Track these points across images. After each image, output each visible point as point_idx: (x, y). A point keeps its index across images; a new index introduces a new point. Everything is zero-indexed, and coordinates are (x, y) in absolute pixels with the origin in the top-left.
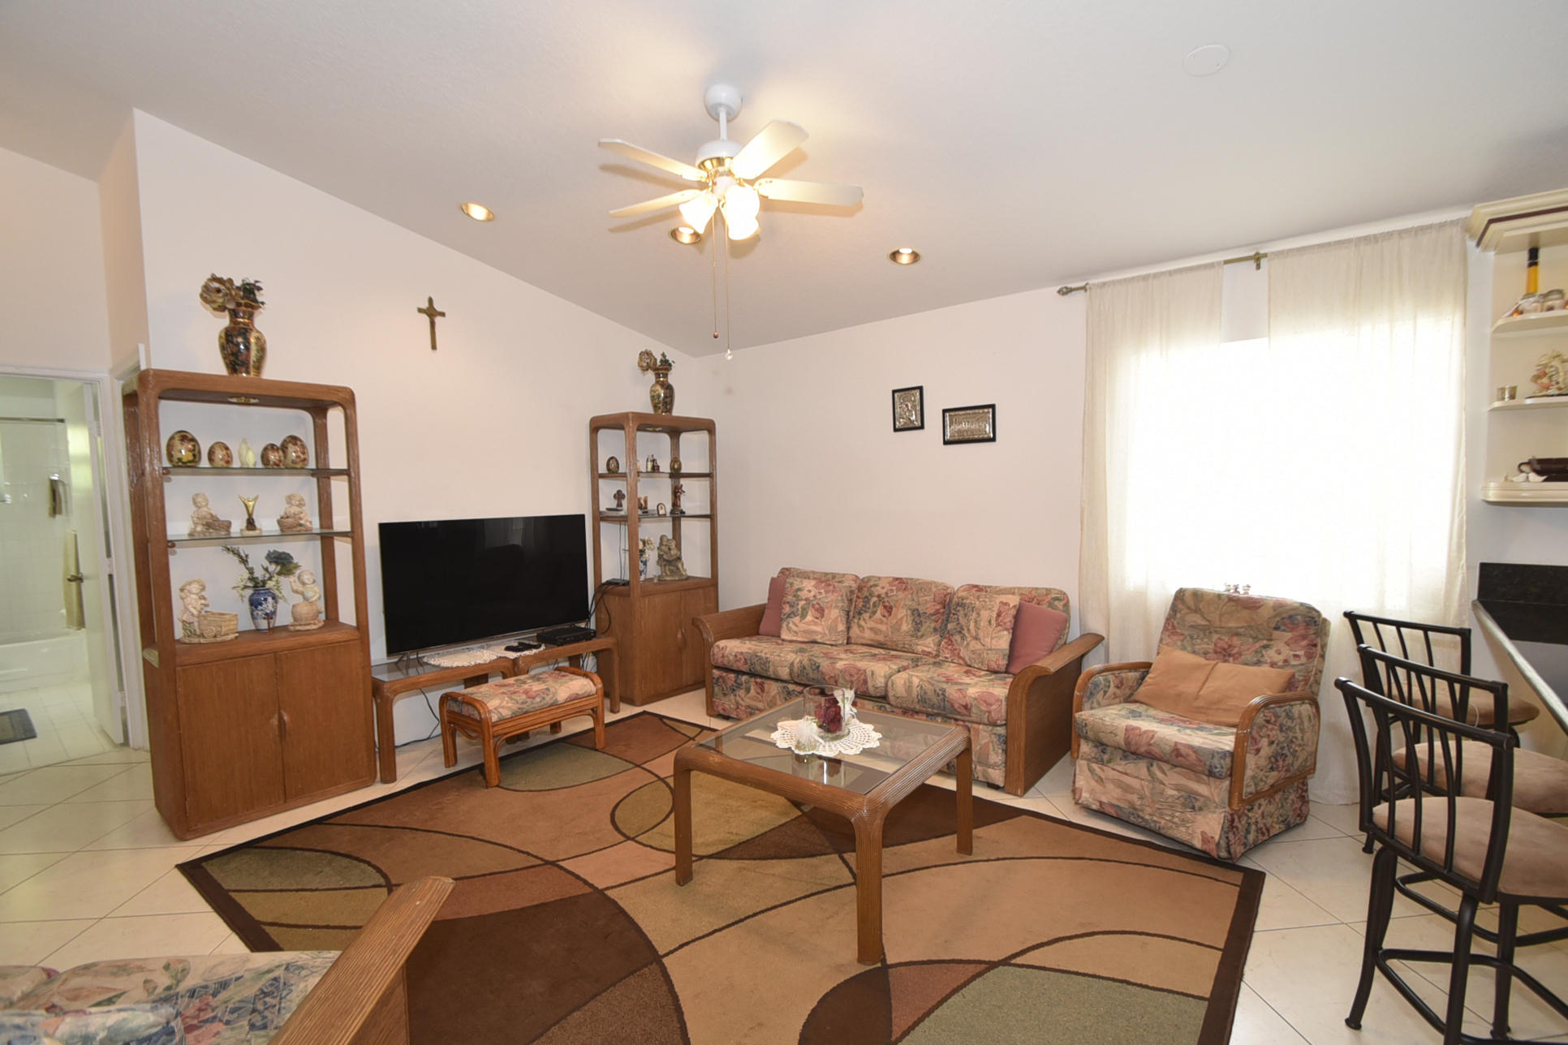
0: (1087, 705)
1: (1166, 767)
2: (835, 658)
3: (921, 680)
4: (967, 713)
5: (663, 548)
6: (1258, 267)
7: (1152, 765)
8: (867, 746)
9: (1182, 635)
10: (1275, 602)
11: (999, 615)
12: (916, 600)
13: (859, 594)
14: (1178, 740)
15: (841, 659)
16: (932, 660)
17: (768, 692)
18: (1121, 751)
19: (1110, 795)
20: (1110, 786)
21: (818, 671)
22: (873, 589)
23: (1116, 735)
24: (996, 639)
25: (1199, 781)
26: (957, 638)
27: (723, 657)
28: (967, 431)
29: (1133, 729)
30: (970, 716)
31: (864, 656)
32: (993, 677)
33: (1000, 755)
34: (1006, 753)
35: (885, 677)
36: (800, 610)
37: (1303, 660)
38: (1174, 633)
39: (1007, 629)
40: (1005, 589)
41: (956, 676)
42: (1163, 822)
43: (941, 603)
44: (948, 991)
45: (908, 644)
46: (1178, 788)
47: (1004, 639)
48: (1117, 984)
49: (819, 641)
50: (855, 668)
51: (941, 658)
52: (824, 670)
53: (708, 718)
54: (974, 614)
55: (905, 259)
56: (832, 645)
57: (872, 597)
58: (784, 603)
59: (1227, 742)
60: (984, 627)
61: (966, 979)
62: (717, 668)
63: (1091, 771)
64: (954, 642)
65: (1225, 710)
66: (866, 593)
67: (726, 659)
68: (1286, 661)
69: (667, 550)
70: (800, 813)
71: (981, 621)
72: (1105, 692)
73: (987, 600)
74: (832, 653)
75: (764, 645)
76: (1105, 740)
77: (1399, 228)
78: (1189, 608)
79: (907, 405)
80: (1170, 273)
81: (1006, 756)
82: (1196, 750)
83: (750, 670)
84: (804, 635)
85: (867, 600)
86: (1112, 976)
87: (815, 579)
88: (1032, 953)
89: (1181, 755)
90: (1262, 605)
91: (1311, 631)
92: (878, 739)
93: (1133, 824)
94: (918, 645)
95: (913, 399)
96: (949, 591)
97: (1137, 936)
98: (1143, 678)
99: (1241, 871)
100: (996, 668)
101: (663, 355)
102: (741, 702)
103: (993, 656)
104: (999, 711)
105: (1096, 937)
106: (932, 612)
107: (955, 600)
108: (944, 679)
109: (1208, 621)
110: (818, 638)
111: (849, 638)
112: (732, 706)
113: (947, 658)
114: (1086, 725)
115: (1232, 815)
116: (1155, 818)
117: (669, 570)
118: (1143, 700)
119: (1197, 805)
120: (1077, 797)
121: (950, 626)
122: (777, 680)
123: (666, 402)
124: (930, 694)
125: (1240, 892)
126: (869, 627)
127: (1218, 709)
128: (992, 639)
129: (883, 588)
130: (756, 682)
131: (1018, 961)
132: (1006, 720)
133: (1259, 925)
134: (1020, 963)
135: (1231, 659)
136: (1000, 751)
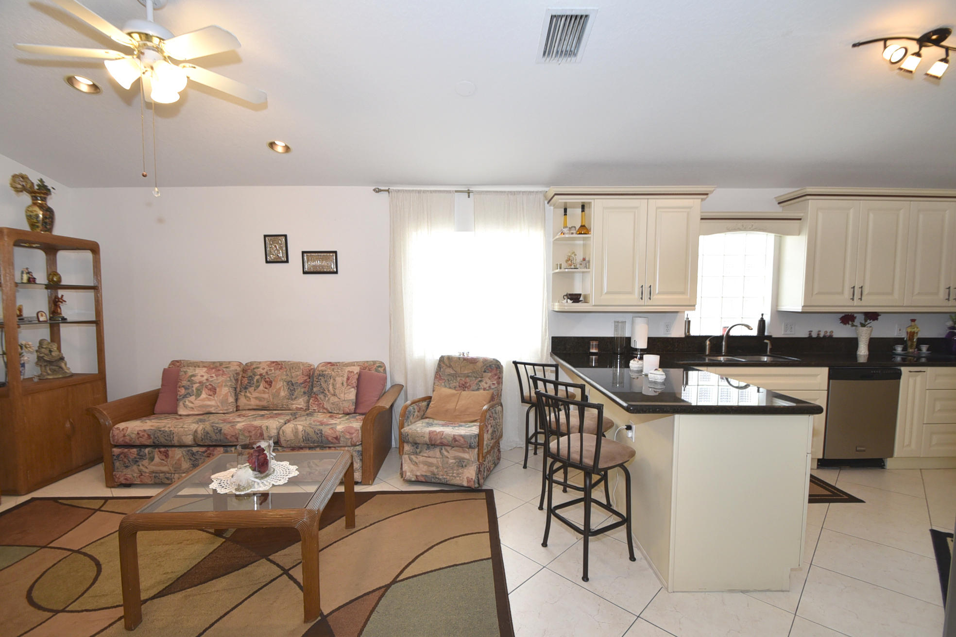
0: (406, 424)
1: (449, 448)
2: (234, 422)
3: (304, 426)
4: (337, 442)
5: (43, 350)
6: (469, 197)
7: (442, 449)
8: (291, 476)
9: (444, 379)
10: (483, 360)
11: (348, 379)
12: (289, 375)
13: (244, 375)
14: (454, 434)
15: (238, 422)
16: (305, 413)
17: (172, 457)
18: (426, 445)
19: (422, 471)
20: (421, 466)
21: (220, 433)
22: (255, 370)
23: (424, 437)
24: (348, 394)
25: (464, 452)
26: (321, 396)
27: (124, 436)
28: (319, 266)
29: (432, 433)
30: (339, 443)
31: (255, 418)
32: (347, 417)
33: (358, 463)
34: (362, 461)
35: (277, 428)
36: (195, 391)
37: (496, 385)
38: (440, 379)
39: (353, 387)
40: (349, 363)
41: (325, 420)
42: (448, 477)
43: (307, 375)
44: (368, 614)
45: (285, 405)
46: (455, 458)
47: (353, 393)
48: (451, 568)
49: (213, 412)
50: (252, 426)
51: (310, 410)
52: (226, 432)
53: (109, 489)
54: (332, 381)
55: (280, 148)
56: (224, 413)
57: (255, 376)
58: (179, 387)
59: (474, 430)
60: (339, 387)
61: (376, 602)
62: (116, 446)
63: (411, 460)
64: (319, 399)
65: (468, 415)
66: (250, 373)
67: (128, 438)
68: (490, 387)
69: (47, 352)
70: (224, 540)
71: (336, 384)
72: (414, 415)
73: (339, 370)
74: (228, 419)
75: (165, 421)
76: (418, 442)
77: (523, 190)
78: (446, 365)
79: (275, 246)
80: (431, 192)
81: (362, 463)
82: (463, 437)
83: (154, 443)
84: (199, 409)
85: (251, 378)
86: (448, 565)
87: (205, 367)
88: (406, 570)
89: (457, 441)
90: (478, 362)
91: (498, 372)
92: (297, 470)
93: (434, 483)
94: (293, 404)
95: (280, 242)
96: (312, 367)
97: (453, 540)
98: (428, 405)
99: (484, 492)
100: (348, 411)
101: (41, 181)
102: (144, 469)
103: (346, 404)
104: (357, 437)
105: (434, 548)
106: (301, 382)
107: (317, 373)
108: (318, 424)
109: (456, 371)
110: (213, 410)
111: (237, 407)
112: (135, 475)
113: (314, 410)
114: (408, 435)
115: (479, 465)
116: (444, 477)
117: (50, 369)
118: (429, 416)
119: (464, 464)
120: (404, 476)
121: (315, 390)
122: (181, 446)
123: (46, 223)
124: (312, 434)
125: (487, 502)
126: (252, 398)
127: (465, 415)
128: (344, 394)
129: (263, 369)
130: (160, 451)
131: (401, 578)
132: (362, 441)
133: (498, 515)
134: (402, 578)
135: (467, 389)
136: (359, 461)
